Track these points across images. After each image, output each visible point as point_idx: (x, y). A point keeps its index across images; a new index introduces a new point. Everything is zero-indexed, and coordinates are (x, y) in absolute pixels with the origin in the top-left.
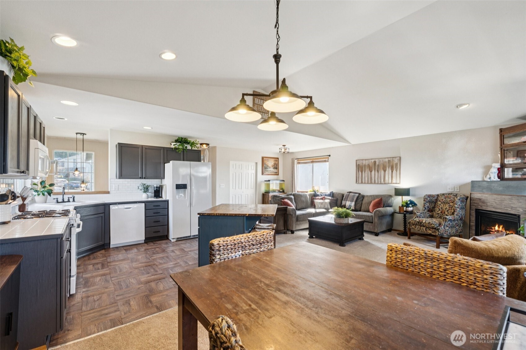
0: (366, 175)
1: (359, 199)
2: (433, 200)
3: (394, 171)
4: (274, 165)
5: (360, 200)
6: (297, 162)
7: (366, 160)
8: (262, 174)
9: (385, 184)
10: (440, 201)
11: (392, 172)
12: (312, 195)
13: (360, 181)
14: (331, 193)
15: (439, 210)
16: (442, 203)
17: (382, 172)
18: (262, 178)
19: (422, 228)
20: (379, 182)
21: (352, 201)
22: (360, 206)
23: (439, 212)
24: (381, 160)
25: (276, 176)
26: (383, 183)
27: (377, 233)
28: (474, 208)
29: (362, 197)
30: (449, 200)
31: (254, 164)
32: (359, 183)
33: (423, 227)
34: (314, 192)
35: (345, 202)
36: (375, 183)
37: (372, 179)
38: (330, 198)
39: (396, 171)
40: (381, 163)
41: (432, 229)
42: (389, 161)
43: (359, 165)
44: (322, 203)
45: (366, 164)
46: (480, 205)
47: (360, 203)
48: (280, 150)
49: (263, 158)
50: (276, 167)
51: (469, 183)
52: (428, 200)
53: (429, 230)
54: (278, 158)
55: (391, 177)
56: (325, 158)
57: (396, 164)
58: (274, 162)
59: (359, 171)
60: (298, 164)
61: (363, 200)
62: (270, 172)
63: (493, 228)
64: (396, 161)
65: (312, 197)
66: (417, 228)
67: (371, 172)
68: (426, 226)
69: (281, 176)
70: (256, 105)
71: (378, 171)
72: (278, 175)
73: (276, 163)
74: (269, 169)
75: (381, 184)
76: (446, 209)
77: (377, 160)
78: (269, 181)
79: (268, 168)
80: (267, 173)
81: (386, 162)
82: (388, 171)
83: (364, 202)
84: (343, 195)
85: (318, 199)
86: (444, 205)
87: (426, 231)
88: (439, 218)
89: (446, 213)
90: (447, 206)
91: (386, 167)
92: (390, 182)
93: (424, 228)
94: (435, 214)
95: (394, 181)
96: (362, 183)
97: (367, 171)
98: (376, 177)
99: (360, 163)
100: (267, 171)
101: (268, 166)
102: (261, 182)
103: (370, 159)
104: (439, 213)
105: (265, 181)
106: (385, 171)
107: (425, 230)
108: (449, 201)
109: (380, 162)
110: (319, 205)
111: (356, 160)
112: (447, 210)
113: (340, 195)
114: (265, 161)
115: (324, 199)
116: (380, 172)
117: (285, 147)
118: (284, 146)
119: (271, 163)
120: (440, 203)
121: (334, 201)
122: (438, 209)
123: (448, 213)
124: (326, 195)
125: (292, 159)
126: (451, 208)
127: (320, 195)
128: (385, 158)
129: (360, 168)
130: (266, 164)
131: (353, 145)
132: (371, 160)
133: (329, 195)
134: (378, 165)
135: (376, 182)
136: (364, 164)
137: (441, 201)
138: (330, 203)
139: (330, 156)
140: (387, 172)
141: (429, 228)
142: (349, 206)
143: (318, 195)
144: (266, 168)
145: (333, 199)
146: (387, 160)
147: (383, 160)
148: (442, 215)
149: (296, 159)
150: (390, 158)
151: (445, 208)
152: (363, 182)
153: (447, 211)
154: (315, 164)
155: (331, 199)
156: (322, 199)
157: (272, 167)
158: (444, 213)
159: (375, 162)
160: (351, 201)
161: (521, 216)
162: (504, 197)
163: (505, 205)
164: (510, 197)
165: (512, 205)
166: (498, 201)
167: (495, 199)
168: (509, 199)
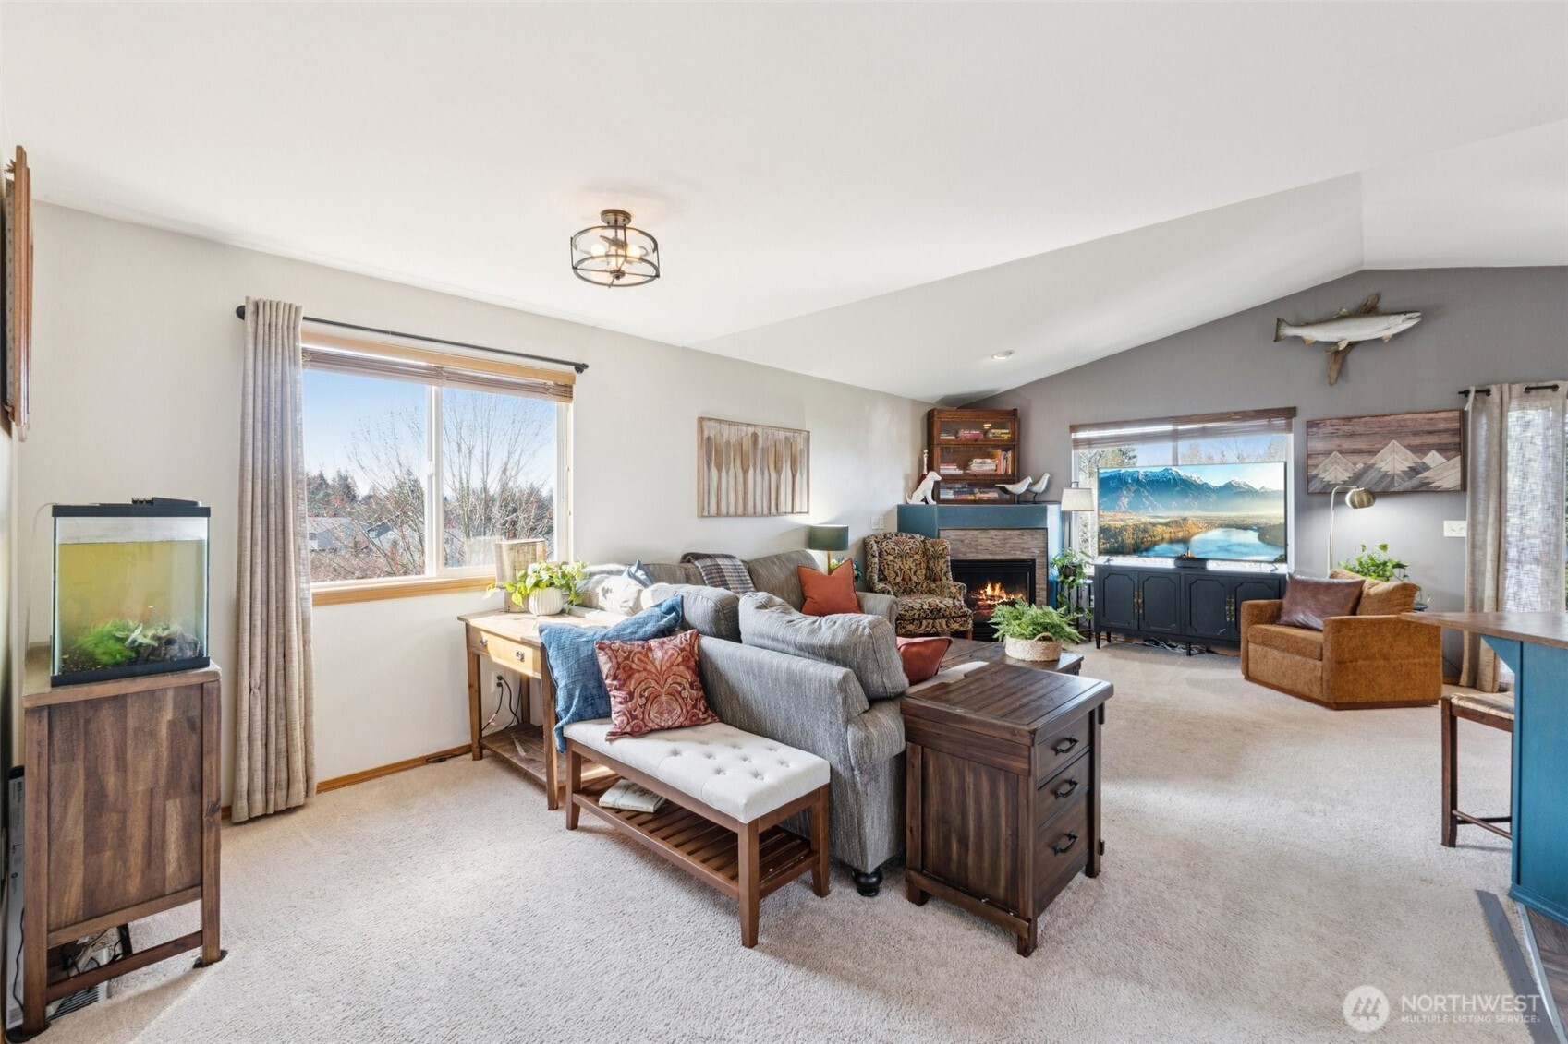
0: (732, 481)
3: (798, 475)
7: (730, 423)
9: (778, 515)
10: (888, 554)
11: (794, 476)
13: (714, 508)
15: (897, 575)
16: (896, 557)
17: (774, 474)
20: (764, 511)
23: (899, 579)
24: (769, 432)
26: (774, 512)
30: (908, 548)
32: (708, 515)
36: (755, 513)
37: (749, 500)
39: (802, 473)
40: (769, 443)
41: (959, 620)
42: (785, 440)
43: (709, 439)
45: (733, 441)
46: (961, 553)
53: (955, 622)
55: (791, 492)
57: (801, 453)
59: (710, 467)
63: (982, 592)
64: (799, 441)
66: (923, 627)
67: (746, 471)
68: (950, 614)
71: (762, 472)
75: (769, 515)
76: (910, 569)
77: (759, 432)
81: (780, 441)
82: (787, 472)
83: (765, 585)
86: (902, 561)
87: (948, 626)
89: (914, 578)
90: (910, 561)
91: (782, 461)
92: (791, 509)
93: (944, 622)
95: (798, 507)
96: (721, 513)
97: (735, 466)
98: (760, 492)
99: (711, 431)
103: (740, 423)
104: (898, 583)
106: (779, 472)
107: (945, 626)
108: (909, 551)
109: (767, 438)
111: (701, 420)
112: (913, 571)
116: (766, 473)
120: (891, 558)
122: (893, 575)
123: (919, 578)
126: (918, 567)
128: (779, 429)
129: (714, 451)
131: (686, 350)
132: (744, 428)
134: (762, 450)
135: (758, 511)
136: (725, 440)
137: (892, 552)
139: (580, 368)
140: (782, 476)
141: (953, 617)
146: (784, 435)
147: (773, 435)
148: (907, 584)
150: (789, 429)
151: (908, 567)
153: (915, 574)
158: (910, 579)
159: (754, 437)
161: (1037, 561)
162: (1008, 532)
163: (1011, 547)
164: (1019, 532)
165: (1023, 546)
166: (1000, 540)
167: (992, 538)
168: (1019, 535)
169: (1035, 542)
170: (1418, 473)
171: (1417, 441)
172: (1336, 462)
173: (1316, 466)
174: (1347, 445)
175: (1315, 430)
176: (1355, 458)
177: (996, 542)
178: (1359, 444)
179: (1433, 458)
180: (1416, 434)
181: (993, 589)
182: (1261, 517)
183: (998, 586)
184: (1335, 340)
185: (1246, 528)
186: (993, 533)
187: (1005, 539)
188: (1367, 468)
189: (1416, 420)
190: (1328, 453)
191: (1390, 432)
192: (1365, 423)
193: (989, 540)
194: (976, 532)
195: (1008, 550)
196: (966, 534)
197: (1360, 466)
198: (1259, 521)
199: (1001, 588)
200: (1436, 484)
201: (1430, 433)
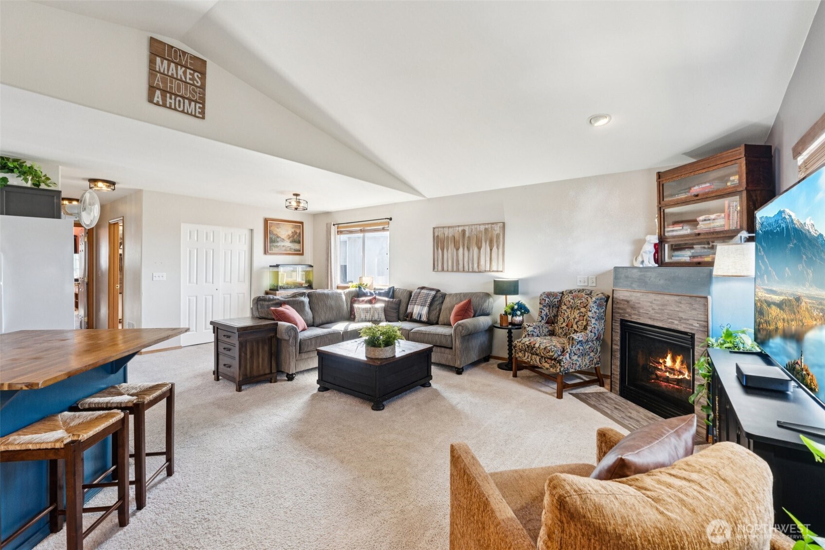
0: (450, 255)
1: (437, 300)
2: (555, 302)
3: (495, 249)
4: (293, 236)
5: (438, 302)
6: (336, 230)
7: (449, 227)
8: (266, 252)
9: (480, 272)
10: (565, 304)
11: (491, 250)
12: (353, 295)
13: (440, 268)
14: (390, 289)
15: (564, 321)
16: (568, 308)
17: (476, 250)
18: (262, 260)
19: (534, 358)
20: (470, 270)
21: (423, 305)
22: (437, 314)
23: (564, 325)
24: (473, 227)
25: (297, 258)
26: (477, 270)
27: (460, 369)
28: (618, 317)
29: (442, 296)
30: (579, 302)
31: (247, 233)
32: (437, 271)
33: (535, 356)
34: (358, 289)
35: (412, 306)
37: (459, 264)
38: (386, 299)
39: (498, 248)
40: (473, 234)
42: (486, 229)
43: (438, 236)
44: (367, 311)
45: (450, 235)
46: (627, 313)
47: (438, 309)
48: (288, 204)
49: (266, 221)
50: (298, 239)
51: (610, 271)
52: (547, 302)
54: (302, 223)
55: (489, 259)
56: (384, 223)
57: (498, 236)
58: (293, 230)
59: (437, 249)
60: (338, 234)
61: (442, 302)
62: (284, 248)
64: (497, 229)
65: (352, 299)
67: (457, 249)
68: (540, 353)
69: (308, 257)
70: (158, 75)
71: (468, 249)
72: (302, 254)
73: (298, 231)
74: (280, 244)
75: (473, 272)
76: (574, 319)
77: (467, 228)
78: (277, 266)
79: (278, 242)
80: (275, 250)
81: (480, 232)
82: (485, 248)
83: (444, 306)
84: (410, 293)
85: (363, 301)
86: (571, 311)
88: (564, 335)
89: (575, 327)
90: (576, 314)
91: (482, 242)
92: (488, 269)
94: (557, 328)
95: (494, 268)
96: (443, 270)
97: (451, 246)
98: (466, 259)
99: (439, 233)
100: (277, 246)
101: (278, 237)
102: (264, 268)
103: (456, 226)
104: (563, 327)
105: (270, 266)
106: (479, 248)
108: (579, 305)
109: (472, 231)
110: (362, 314)
111: (434, 228)
112: (576, 320)
113: (405, 293)
114: (272, 228)
115: (374, 301)
116: (471, 250)
117: (298, 198)
118: (297, 195)
119: (284, 232)
120: (565, 307)
121: (394, 306)
122: (562, 320)
123: (578, 327)
124: (380, 294)
125: (327, 224)
126: (581, 318)
127: (369, 294)
128: (480, 225)
129: (440, 242)
130: (275, 232)
131: (429, 200)
132: (457, 228)
133: (386, 294)
134: (469, 237)
135: (465, 269)
136: (446, 236)
137: (568, 303)
138: (385, 310)
139: (391, 219)
140: (482, 250)
141: (545, 358)
142: (419, 313)
143: (365, 295)
144: (272, 241)
145: (392, 302)
146: (482, 228)
147: (476, 228)
148: (569, 330)
149: (334, 225)
150: (488, 224)
151: (573, 317)
152: (445, 268)
153: (576, 323)
154: (368, 235)
155: (388, 301)
156: (370, 302)
157: (289, 238)
158: (572, 327)
159: (464, 231)
160: (421, 305)
161: (696, 336)
162: (666, 297)
163: (668, 314)
164: (676, 298)
165: (681, 315)
166: (658, 305)
167: (651, 303)
168: (676, 302)
169: (694, 312)
177: (654, 307)
181: (674, 361)
183: (679, 359)
186: (652, 297)
194: (638, 295)
199: (682, 363)
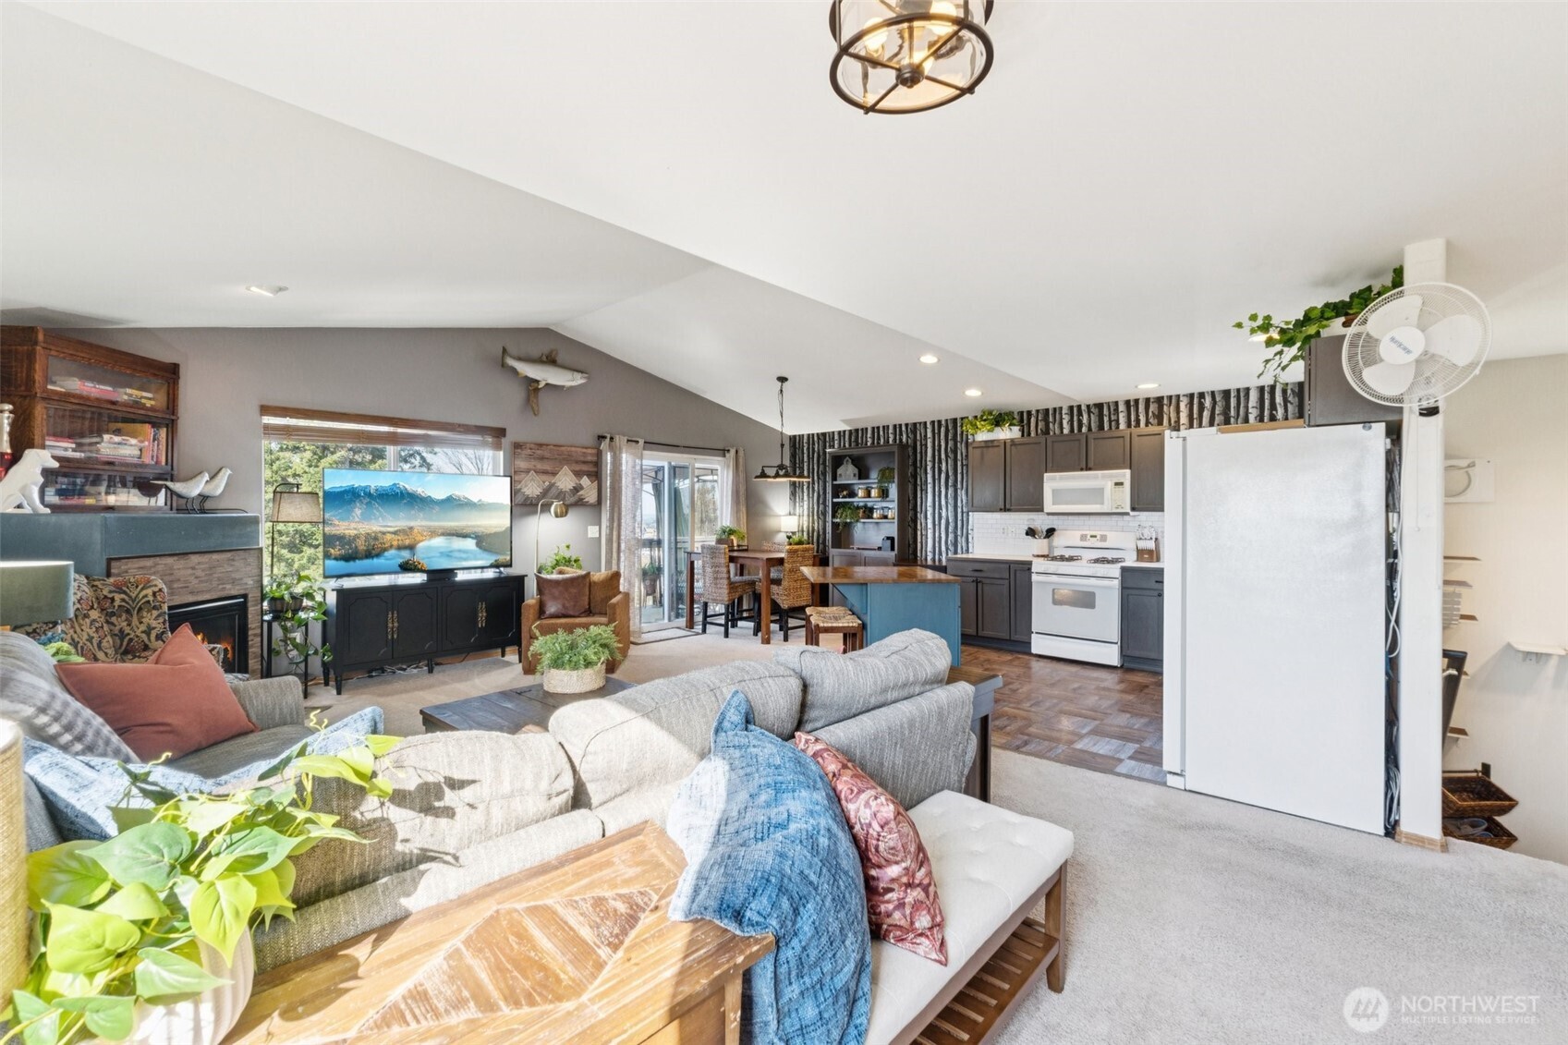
161: (250, 596)
162: (215, 556)
163: (219, 579)
164: (229, 555)
165: (233, 575)
166: (204, 570)
167: (193, 568)
168: (229, 560)
169: (247, 569)
170: (578, 491)
171: (577, 468)
172: (532, 479)
173: (520, 482)
174: (540, 466)
175: (519, 451)
176: (544, 477)
177: (199, 573)
178: (547, 467)
179: (585, 481)
180: (577, 462)
182: (478, 526)
184: (538, 378)
185: (465, 536)
186: (195, 559)
187: (211, 568)
188: (552, 485)
189: (576, 452)
190: (527, 471)
191: (564, 459)
192: (550, 449)
193: (190, 571)
194: (170, 560)
195: (215, 583)
196: (156, 565)
197: (547, 483)
198: (476, 530)
200: (586, 500)
201: (584, 462)
